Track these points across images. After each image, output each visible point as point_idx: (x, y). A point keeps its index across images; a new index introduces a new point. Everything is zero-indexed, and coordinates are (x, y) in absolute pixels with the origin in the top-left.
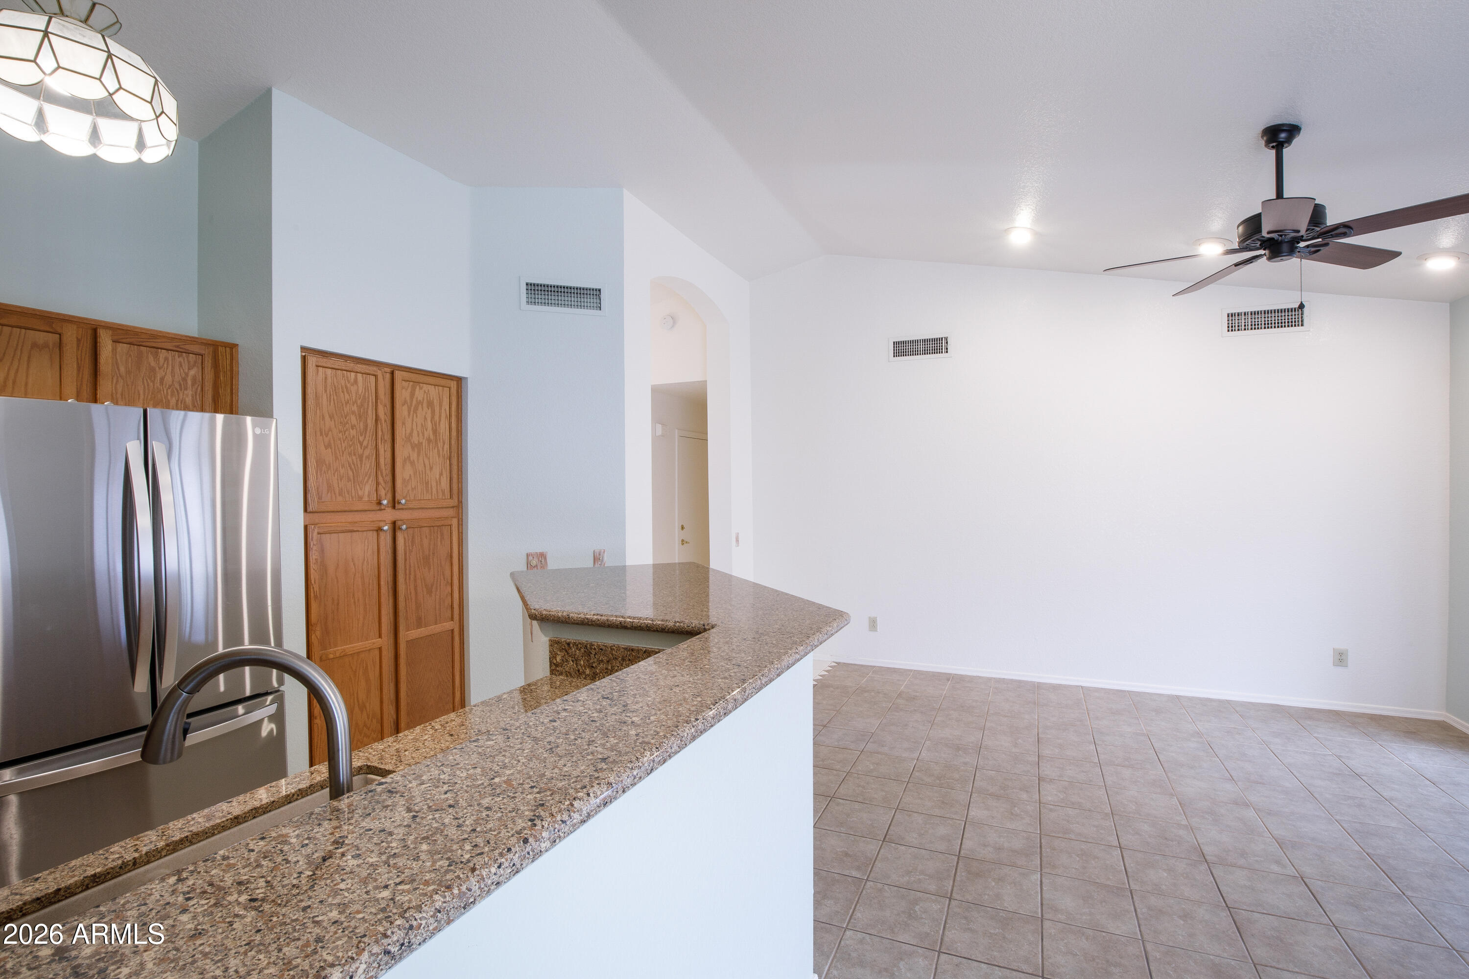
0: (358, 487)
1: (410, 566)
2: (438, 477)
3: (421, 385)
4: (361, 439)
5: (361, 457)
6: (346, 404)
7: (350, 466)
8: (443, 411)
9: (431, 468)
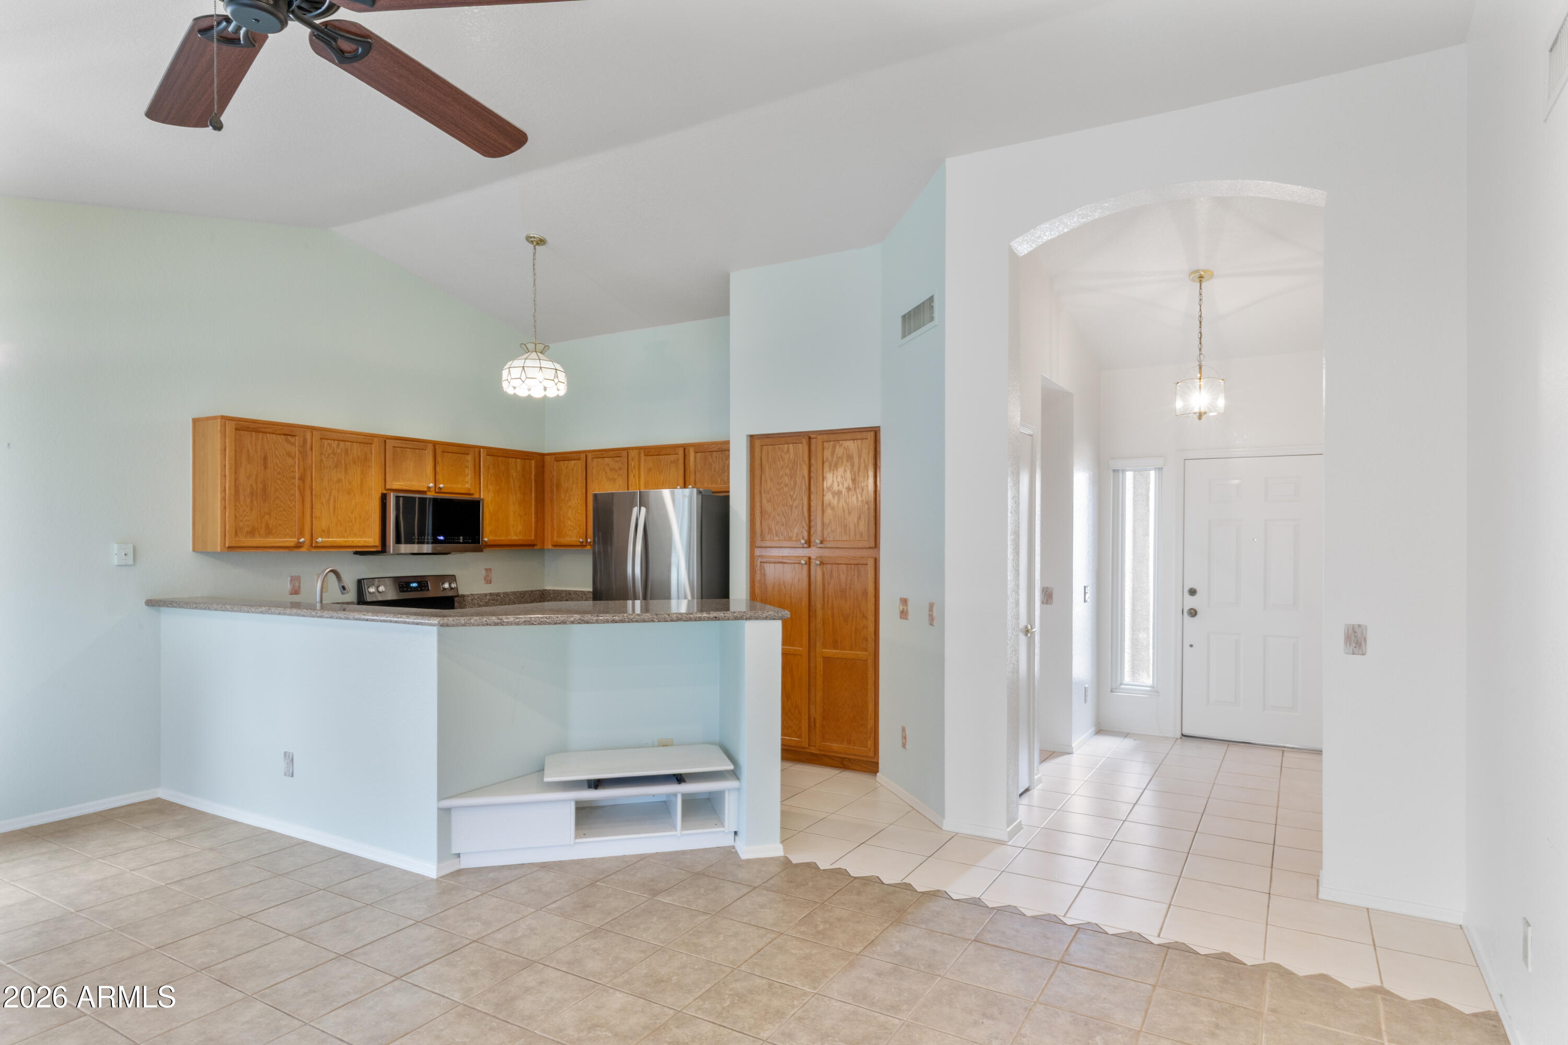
0: (789, 530)
1: (828, 596)
2: (856, 520)
3: (841, 442)
4: (792, 493)
5: (791, 507)
6: (781, 469)
7: (783, 514)
8: (862, 461)
9: (850, 513)
